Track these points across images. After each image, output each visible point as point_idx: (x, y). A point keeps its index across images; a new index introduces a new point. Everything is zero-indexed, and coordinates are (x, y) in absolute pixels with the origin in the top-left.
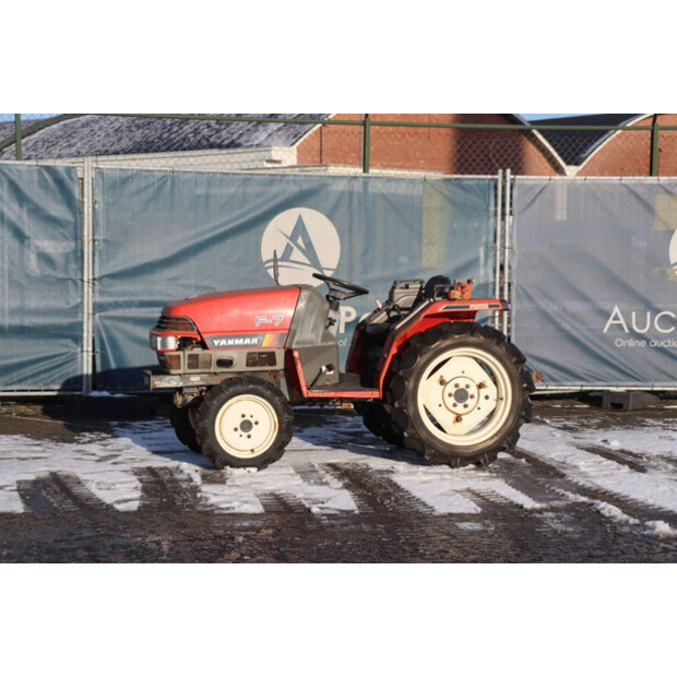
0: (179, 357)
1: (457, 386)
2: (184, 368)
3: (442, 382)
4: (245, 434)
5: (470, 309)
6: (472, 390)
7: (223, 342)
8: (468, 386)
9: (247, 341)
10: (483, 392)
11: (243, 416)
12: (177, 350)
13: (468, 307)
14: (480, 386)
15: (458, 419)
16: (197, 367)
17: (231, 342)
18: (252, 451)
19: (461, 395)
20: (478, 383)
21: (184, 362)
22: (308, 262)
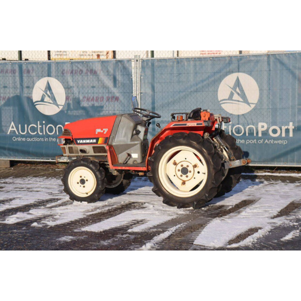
0: (64, 148)
1: (182, 166)
2: (68, 154)
3: (175, 164)
4: (82, 186)
5: (187, 126)
6: (190, 168)
7: (81, 141)
8: (188, 166)
9: (91, 141)
10: (196, 170)
11: (81, 177)
12: (64, 144)
13: (186, 125)
14: (195, 166)
15: (184, 183)
16: (73, 153)
17: (84, 141)
18: (87, 194)
19: (185, 171)
20: (193, 165)
21: (67, 150)
22: (242, 100)
